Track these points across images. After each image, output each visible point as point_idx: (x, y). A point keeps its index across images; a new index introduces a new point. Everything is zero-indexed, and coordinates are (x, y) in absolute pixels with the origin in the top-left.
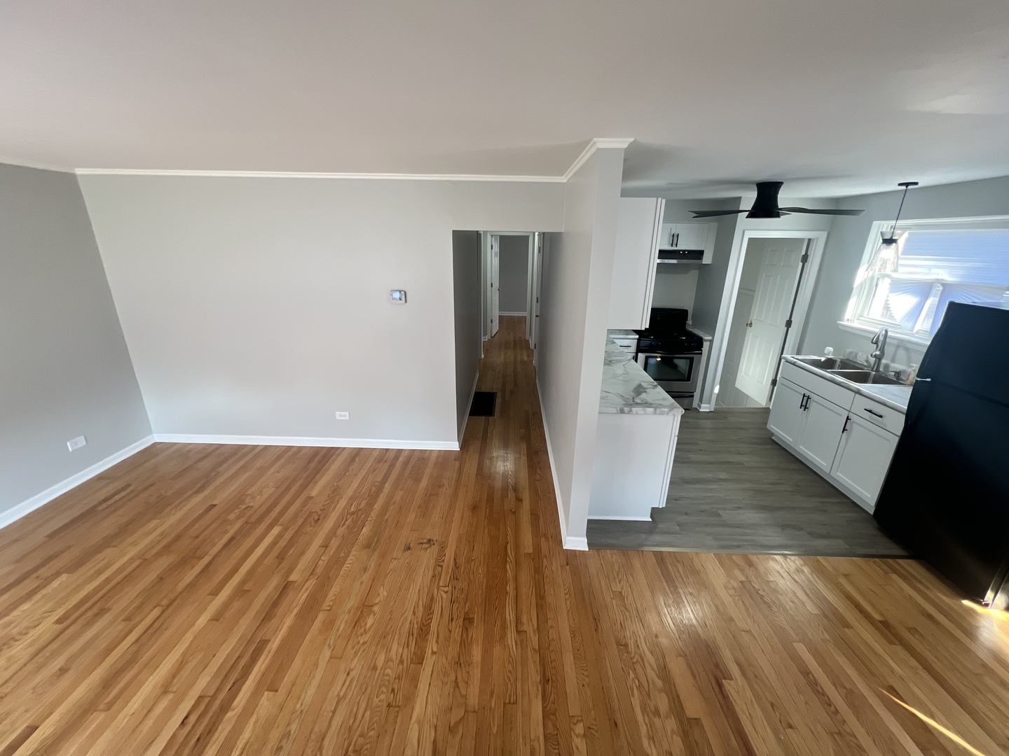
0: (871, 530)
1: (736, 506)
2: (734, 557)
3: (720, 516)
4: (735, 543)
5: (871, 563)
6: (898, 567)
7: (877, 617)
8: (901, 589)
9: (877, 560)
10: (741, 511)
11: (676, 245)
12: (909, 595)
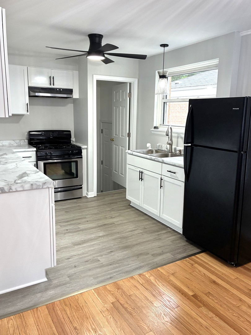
0: (183, 243)
1: (110, 251)
2: (107, 287)
3: (99, 261)
4: (109, 276)
5: (185, 262)
6: (197, 259)
7: (191, 293)
8: (200, 271)
9: (187, 259)
10: (113, 254)
11: (54, 84)
12: (204, 273)
